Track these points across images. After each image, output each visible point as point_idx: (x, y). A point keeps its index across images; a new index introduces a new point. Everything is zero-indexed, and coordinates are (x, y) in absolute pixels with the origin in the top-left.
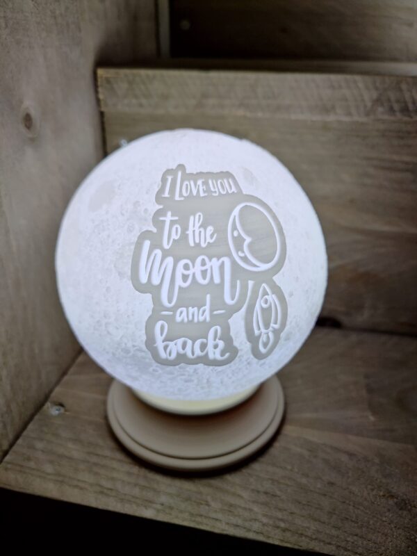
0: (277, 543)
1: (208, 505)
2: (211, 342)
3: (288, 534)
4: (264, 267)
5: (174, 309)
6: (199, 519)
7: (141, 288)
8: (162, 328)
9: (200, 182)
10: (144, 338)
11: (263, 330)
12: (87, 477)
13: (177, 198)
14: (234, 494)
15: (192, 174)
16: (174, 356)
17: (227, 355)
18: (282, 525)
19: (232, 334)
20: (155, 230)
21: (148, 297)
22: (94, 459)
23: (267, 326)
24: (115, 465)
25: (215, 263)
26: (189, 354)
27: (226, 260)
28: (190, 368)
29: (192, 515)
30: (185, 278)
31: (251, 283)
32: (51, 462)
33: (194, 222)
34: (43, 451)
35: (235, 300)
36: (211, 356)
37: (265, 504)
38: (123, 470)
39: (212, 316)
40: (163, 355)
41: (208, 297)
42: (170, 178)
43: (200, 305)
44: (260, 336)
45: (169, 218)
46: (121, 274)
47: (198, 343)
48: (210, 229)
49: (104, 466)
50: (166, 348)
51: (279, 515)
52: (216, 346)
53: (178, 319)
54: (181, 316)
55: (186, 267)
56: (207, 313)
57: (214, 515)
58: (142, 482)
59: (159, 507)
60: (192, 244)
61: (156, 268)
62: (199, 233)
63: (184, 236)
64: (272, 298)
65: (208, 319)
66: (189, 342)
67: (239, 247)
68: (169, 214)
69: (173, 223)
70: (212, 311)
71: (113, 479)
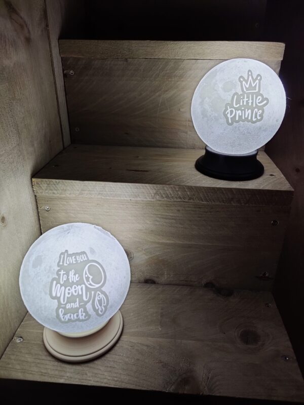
0: (113, 386)
1: (86, 375)
2: (80, 314)
3: (118, 382)
4: (97, 286)
5: (66, 304)
6: (82, 381)
7: (53, 298)
8: (62, 311)
9: (73, 257)
10: (56, 315)
11: (100, 307)
12: (35, 369)
13: (65, 265)
14: (98, 369)
15: (70, 254)
16: (67, 319)
17: (87, 317)
18: (116, 379)
19: (88, 310)
20: (57, 277)
21: (56, 301)
22: (38, 361)
23: (101, 305)
24: (48, 362)
25: (79, 287)
26: (73, 319)
27: (83, 286)
28: (74, 323)
29: (79, 379)
30: (69, 293)
31: (93, 292)
32: (19, 364)
33: (71, 273)
34: (14, 360)
35: (88, 298)
36: (81, 318)
37: (110, 371)
38: (51, 365)
39: (79, 305)
40: (63, 320)
41: (78, 299)
42: (62, 256)
43: (75, 302)
44: (98, 309)
45: (62, 272)
46: (46, 293)
47: (75, 315)
48: (77, 275)
49: (42, 364)
50: (63, 318)
51: (115, 375)
52: (82, 315)
53: (67, 307)
54: (68, 306)
55: (69, 290)
56: (78, 304)
57: (89, 379)
58: (59, 368)
59: (66, 378)
60: (71, 281)
61: (58, 291)
62: (73, 277)
63: (68, 279)
64: (102, 296)
65: (78, 306)
66: (72, 315)
67: (88, 280)
68: (62, 271)
69: (64, 274)
70: (79, 304)
71: (46, 368)
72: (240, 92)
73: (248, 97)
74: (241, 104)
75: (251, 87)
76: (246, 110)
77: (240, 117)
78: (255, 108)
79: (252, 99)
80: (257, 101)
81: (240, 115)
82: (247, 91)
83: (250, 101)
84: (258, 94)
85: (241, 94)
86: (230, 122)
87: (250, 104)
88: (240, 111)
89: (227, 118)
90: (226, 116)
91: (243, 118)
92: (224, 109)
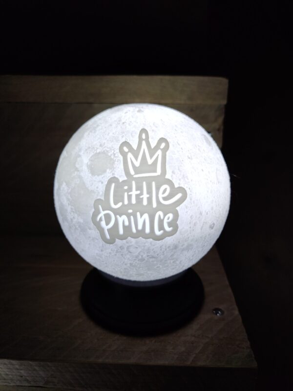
72: (122, 178)
73: (139, 188)
74: (126, 202)
75: (144, 166)
76: (138, 214)
77: (127, 228)
78: (157, 210)
79: (149, 192)
80: (161, 196)
81: (127, 223)
82: (136, 173)
83: (145, 196)
84: (162, 180)
85: (124, 181)
86: (108, 237)
87: (145, 203)
88: (124, 217)
89: (101, 230)
90: (98, 225)
91: (134, 230)
92: (93, 210)
